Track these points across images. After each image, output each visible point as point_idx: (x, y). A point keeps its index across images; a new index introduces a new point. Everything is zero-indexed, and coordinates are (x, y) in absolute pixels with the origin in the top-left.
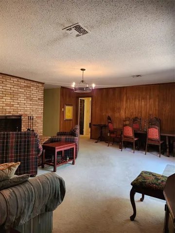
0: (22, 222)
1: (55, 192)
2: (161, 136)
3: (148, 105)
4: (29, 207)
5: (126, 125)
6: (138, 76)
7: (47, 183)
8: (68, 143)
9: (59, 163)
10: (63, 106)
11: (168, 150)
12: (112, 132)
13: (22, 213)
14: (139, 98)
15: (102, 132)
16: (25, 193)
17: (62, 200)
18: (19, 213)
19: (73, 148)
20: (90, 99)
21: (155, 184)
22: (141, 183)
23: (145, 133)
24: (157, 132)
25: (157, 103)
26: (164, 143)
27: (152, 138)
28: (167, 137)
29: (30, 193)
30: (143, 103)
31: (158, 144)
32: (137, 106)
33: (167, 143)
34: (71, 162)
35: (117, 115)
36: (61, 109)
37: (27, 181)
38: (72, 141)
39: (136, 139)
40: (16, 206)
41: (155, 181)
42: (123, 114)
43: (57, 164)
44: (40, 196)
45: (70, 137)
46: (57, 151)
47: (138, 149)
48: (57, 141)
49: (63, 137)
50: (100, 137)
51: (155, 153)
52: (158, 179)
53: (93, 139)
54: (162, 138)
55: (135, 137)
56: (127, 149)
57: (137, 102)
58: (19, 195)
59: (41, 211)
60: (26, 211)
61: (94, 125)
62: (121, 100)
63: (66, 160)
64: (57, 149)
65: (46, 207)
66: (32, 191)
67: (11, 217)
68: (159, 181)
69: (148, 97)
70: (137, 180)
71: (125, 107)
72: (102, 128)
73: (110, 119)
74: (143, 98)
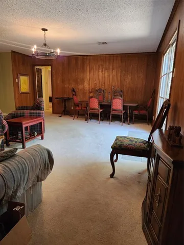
0: (19, 194)
1: (45, 163)
2: (124, 106)
3: (111, 76)
4: (24, 179)
5: (92, 97)
6: (104, 43)
7: (37, 154)
8: (34, 118)
9: (27, 139)
10: (16, 76)
11: (129, 119)
12: (76, 105)
13: (19, 186)
14: (102, 68)
15: (65, 105)
16: (18, 166)
17: (51, 169)
18: (15, 186)
19: (41, 123)
20: (49, 68)
21: (131, 144)
22: (120, 146)
23: (110, 104)
24: (121, 102)
25: (119, 75)
26: (126, 113)
27: (116, 108)
28: (128, 107)
29: (23, 166)
30: (106, 74)
31: (120, 114)
32: (100, 78)
33: (128, 113)
34: (40, 137)
35: (81, 87)
36: (14, 80)
37: (15, 155)
38: (39, 116)
39: (101, 110)
40: (13, 179)
41: (130, 143)
42: (86, 86)
43: (26, 140)
44: (32, 167)
45: (35, 111)
46: (24, 126)
47: (102, 120)
48: (21, 116)
49: (27, 112)
50: (64, 111)
51: (117, 122)
52: (132, 141)
53: (56, 113)
54: (125, 108)
55: (101, 109)
56: (93, 120)
57: (100, 73)
58: (13, 168)
59: (34, 182)
60: (22, 182)
61: (56, 98)
62: (84, 71)
63: (34, 135)
64: (25, 124)
65: (38, 177)
66: (24, 164)
67: (9, 191)
68: (134, 142)
69: (111, 67)
70: (115, 143)
71: (88, 78)
72: (65, 102)
73: (75, 92)
74: (106, 69)
